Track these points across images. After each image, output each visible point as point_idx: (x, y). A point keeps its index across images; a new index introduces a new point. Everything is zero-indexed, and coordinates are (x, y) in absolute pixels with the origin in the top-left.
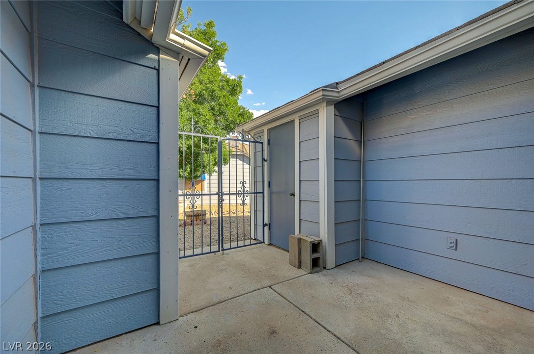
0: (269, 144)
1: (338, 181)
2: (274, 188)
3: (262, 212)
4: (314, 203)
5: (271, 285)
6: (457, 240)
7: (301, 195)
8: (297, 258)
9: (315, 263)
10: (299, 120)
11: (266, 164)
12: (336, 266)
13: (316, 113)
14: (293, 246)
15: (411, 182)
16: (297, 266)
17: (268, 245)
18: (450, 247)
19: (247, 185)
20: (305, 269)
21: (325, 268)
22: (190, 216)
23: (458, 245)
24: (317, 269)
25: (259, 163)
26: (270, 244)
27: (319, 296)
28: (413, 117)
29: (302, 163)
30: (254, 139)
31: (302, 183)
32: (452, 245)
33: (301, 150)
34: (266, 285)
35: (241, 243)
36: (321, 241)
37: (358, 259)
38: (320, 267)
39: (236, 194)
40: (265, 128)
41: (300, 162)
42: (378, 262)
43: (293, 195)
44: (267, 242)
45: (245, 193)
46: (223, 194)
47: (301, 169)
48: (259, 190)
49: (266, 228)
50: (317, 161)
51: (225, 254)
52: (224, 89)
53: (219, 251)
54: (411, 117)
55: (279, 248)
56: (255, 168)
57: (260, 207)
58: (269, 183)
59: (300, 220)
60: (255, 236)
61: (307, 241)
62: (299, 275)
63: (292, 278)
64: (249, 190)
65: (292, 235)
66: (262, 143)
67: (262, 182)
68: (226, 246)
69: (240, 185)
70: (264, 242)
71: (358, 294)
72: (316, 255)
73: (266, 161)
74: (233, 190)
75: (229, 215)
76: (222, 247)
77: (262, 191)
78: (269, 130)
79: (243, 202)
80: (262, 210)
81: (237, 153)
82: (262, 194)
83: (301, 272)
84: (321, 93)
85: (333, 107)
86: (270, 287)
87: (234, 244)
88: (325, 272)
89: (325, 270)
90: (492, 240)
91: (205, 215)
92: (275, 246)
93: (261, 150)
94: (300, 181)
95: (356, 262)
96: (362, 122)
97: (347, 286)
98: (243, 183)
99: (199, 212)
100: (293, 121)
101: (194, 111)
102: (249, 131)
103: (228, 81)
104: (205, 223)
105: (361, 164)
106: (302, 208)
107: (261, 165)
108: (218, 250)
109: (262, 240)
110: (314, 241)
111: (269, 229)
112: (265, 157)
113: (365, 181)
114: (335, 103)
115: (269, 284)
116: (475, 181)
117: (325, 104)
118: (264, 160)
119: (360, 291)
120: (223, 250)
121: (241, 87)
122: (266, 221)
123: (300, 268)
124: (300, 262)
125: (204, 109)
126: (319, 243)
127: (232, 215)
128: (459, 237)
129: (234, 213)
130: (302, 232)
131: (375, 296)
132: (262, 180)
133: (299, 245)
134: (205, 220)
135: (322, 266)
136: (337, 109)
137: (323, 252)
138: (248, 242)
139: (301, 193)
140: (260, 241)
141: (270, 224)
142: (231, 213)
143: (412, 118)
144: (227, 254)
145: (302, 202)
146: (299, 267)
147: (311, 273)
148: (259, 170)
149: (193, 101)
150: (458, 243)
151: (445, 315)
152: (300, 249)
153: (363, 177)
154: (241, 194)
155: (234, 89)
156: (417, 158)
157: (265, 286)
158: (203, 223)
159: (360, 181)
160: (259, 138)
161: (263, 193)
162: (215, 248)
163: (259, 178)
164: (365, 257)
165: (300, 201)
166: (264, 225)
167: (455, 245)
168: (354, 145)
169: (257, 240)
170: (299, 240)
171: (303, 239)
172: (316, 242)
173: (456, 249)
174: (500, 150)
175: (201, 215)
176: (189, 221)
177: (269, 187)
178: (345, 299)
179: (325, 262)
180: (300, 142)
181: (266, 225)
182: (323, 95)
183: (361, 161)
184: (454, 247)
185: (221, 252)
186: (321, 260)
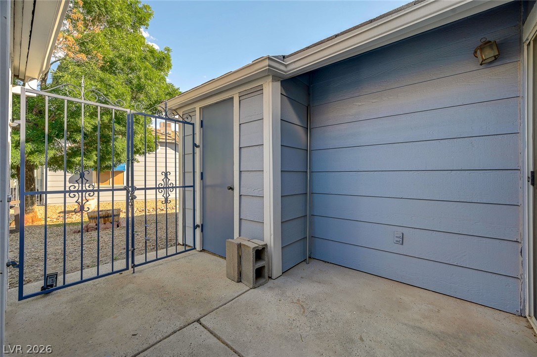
0: (202, 126)
1: (284, 172)
2: (208, 181)
3: (192, 211)
4: (257, 198)
5: (199, 316)
6: (403, 234)
7: (241, 188)
8: (236, 269)
9: (259, 273)
10: (239, 97)
11: (197, 150)
12: (283, 273)
13: (260, 90)
14: (232, 253)
15: (359, 173)
16: (236, 280)
17: (201, 251)
18: (397, 241)
19: (172, 178)
20: (246, 283)
21: (270, 278)
22: (94, 218)
23: (404, 239)
24: (261, 281)
25: (189, 149)
26: (203, 250)
27: (266, 324)
28: (360, 104)
29: (243, 150)
30: (183, 119)
31: (243, 174)
32: (398, 239)
33: (241, 135)
34: (193, 319)
35: (162, 253)
36: (266, 245)
37: (305, 260)
38: (264, 277)
39: (156, 188)
40: (198, 106)
41: (240, 148)
42: (325, 262)
43: (232, 189)
44: (198, 247)
45: (169, 188)
46: (134, 189)
47: (242, 158)
48: (189, 182)
49: (198, 231)
50: (261, 147)
51: (138, 272)
52: (147, 60)
53: (127, 268)
54: (358, 104)
55: (214, 254)
56: (184, 155)
57: (189, 204)
58: (202, 174)
59: (240, 219)
60: (183, 240)
61: (249, 247)
62: (239, 293)
63: (230, 299)
64: (174, 184)
65: (230, 240)
66: (193, 124)
67: (192, 174)
68: (139, 259)
69: (161, 178)
70: (195, 248)
71: (312, 311)
72: (260, 264)
73: (198, 147)
74: (151, 183)
75: (155, 212)
76: (133, 262)
77: (192, 185)
78: (202, 109)
79: (166, 199)
80: (192, 208)
81: (167, 141)
82: (192, 188)
83: (242, 287)
84: (267, 62)
85: (278, 84)
86: (198, 321)
87: (151, 255)
88: (271, 283)
89: (271, 281)
90: (435, 232)
91: (119, 215)
92: (209, 252)
93: (192, 133)
94: (240, 172)
95: (304, 265)
96: (308, 107)
97: (298, 300)
98: (166, 174)
99: (108, 212)
100: (232, 98)
101: (102, 80)
102: (177, 109)
103: (152, 51)
104: (118, 226)
105: (307, 152)
106: (242, 205)
107: (192, 152)
108: (125, 267)
109: (192, 245)
110: (257, 247)
111: (202, 231)
112: (197, 142)
113: (311, 172)
114: (282, 80)
115: (198, 316)
116: (419, 172)
117: (270, 78)
118: (195, 145)
119: (313, 307)
120: (134, 266)
121: (169, 62)
122: (198, 221)
123: (241, 281)
124: (240, 274)
125: (118, 82)
126: (264, 249)
127: (159, 212)
128: (405, 231)
129: (163, 210)
130: (242, 234)
131: (331, 311)
132: (192, 171)
133: (238, 253)
134: (118, 221)
135: (266, 275)
136: (284, 88)
137: (268, 259)
138: (172, 250)
139: (242, 186)
140: (189, 246)
141: (202, 225)
142: (158, 210)
143: (359, 106)
144: (140, 272)
145: (242, 197)
146: (239, 281)
147: (254, 288)
148: (189, 158)
149: (101, 68)
150: (404, 236)
151: (406, 324)
152: (240, 257)
153: (310, 168)
154: (163, 188)
155: (161, 62)
156: (364, 148)
157: (190, 321)
158: (115, 226)
159: (307, 172)
160: (189, 118)
161: (193, 186)
162: (120, 264)
163: (189, 168)
164: (312, 256)
165: (240, 196)
166: (195, 227)
167: (401, 239)
168: (301, 131)
169: (186, 245)
170: (240, 246)
171: (244, 245)
172: (260, 248)
173: (402, 244)
174: (442, 141)
175: (111, 216)
176: (93, 224)
177: (202, 178)
178: (298, 324)
179: (270, 270)
180: (240, 124)
181: (198, 226)
182: (269, 66)
183: (307, 150)
184: (401, 242)
185: (131, 269)
186: (266, 269)
